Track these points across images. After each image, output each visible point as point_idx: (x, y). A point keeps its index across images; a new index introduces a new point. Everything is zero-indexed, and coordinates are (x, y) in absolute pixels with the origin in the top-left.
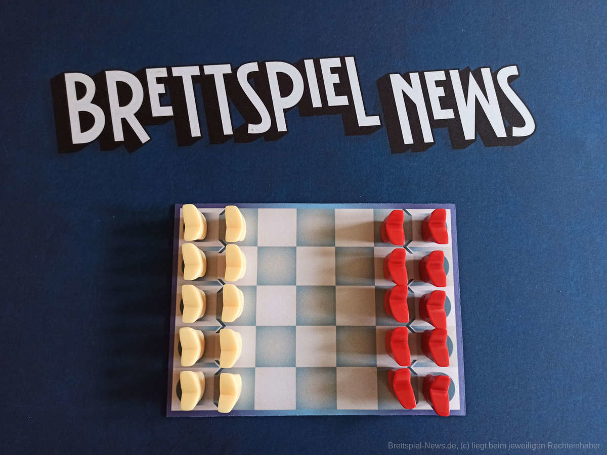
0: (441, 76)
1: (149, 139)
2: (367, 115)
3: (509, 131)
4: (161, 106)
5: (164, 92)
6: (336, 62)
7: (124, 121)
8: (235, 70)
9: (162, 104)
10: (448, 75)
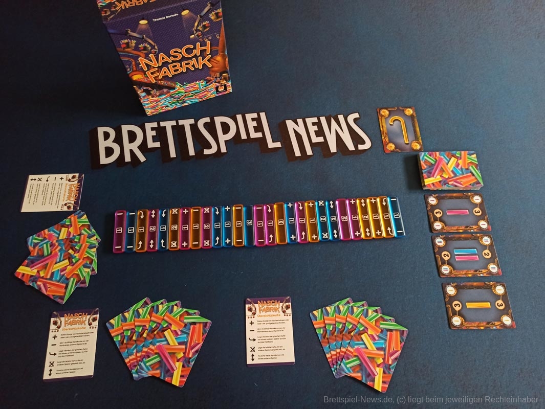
0: (315, 120)
1: (145, 159)
2: (273, 142)
3: (356, 147)
4: (153, 142)
5: (155, 135)
6: (255, 115)
7: (131, 151)
8: (196, 122)
9: (154, 141)
10: (319, 119)
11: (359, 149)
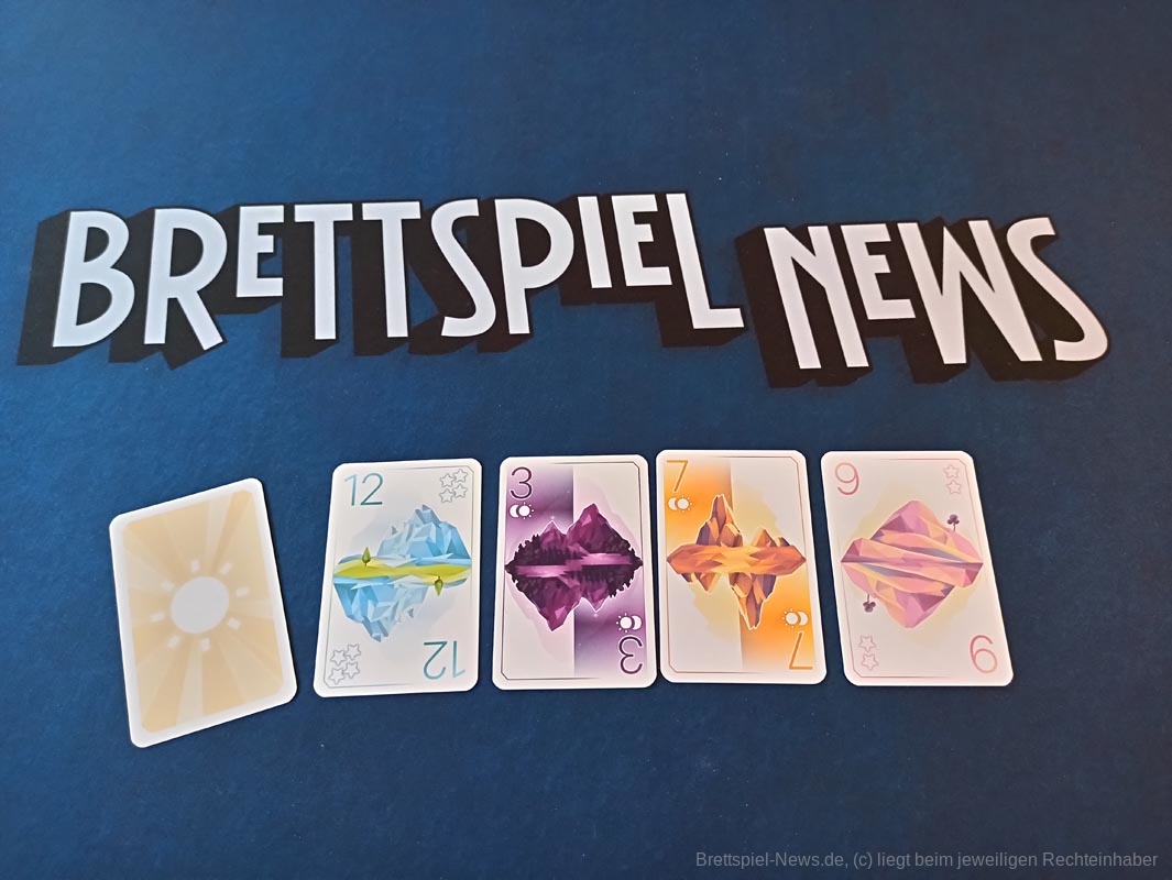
0: (880, 233)
1: (221, 340)
2: (712, 306)
3: (1046, 348)
4: (260, 275)
5: (270, 249)
6: (648, 203)
7: (174, 305)
8: (427, 214)
9: (263, 274)
10: (894, 232)
11: (1059, 357)
